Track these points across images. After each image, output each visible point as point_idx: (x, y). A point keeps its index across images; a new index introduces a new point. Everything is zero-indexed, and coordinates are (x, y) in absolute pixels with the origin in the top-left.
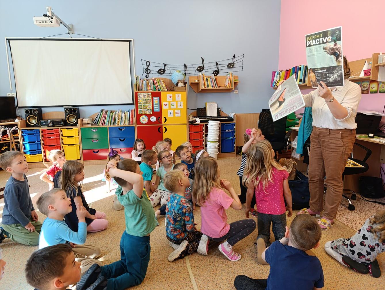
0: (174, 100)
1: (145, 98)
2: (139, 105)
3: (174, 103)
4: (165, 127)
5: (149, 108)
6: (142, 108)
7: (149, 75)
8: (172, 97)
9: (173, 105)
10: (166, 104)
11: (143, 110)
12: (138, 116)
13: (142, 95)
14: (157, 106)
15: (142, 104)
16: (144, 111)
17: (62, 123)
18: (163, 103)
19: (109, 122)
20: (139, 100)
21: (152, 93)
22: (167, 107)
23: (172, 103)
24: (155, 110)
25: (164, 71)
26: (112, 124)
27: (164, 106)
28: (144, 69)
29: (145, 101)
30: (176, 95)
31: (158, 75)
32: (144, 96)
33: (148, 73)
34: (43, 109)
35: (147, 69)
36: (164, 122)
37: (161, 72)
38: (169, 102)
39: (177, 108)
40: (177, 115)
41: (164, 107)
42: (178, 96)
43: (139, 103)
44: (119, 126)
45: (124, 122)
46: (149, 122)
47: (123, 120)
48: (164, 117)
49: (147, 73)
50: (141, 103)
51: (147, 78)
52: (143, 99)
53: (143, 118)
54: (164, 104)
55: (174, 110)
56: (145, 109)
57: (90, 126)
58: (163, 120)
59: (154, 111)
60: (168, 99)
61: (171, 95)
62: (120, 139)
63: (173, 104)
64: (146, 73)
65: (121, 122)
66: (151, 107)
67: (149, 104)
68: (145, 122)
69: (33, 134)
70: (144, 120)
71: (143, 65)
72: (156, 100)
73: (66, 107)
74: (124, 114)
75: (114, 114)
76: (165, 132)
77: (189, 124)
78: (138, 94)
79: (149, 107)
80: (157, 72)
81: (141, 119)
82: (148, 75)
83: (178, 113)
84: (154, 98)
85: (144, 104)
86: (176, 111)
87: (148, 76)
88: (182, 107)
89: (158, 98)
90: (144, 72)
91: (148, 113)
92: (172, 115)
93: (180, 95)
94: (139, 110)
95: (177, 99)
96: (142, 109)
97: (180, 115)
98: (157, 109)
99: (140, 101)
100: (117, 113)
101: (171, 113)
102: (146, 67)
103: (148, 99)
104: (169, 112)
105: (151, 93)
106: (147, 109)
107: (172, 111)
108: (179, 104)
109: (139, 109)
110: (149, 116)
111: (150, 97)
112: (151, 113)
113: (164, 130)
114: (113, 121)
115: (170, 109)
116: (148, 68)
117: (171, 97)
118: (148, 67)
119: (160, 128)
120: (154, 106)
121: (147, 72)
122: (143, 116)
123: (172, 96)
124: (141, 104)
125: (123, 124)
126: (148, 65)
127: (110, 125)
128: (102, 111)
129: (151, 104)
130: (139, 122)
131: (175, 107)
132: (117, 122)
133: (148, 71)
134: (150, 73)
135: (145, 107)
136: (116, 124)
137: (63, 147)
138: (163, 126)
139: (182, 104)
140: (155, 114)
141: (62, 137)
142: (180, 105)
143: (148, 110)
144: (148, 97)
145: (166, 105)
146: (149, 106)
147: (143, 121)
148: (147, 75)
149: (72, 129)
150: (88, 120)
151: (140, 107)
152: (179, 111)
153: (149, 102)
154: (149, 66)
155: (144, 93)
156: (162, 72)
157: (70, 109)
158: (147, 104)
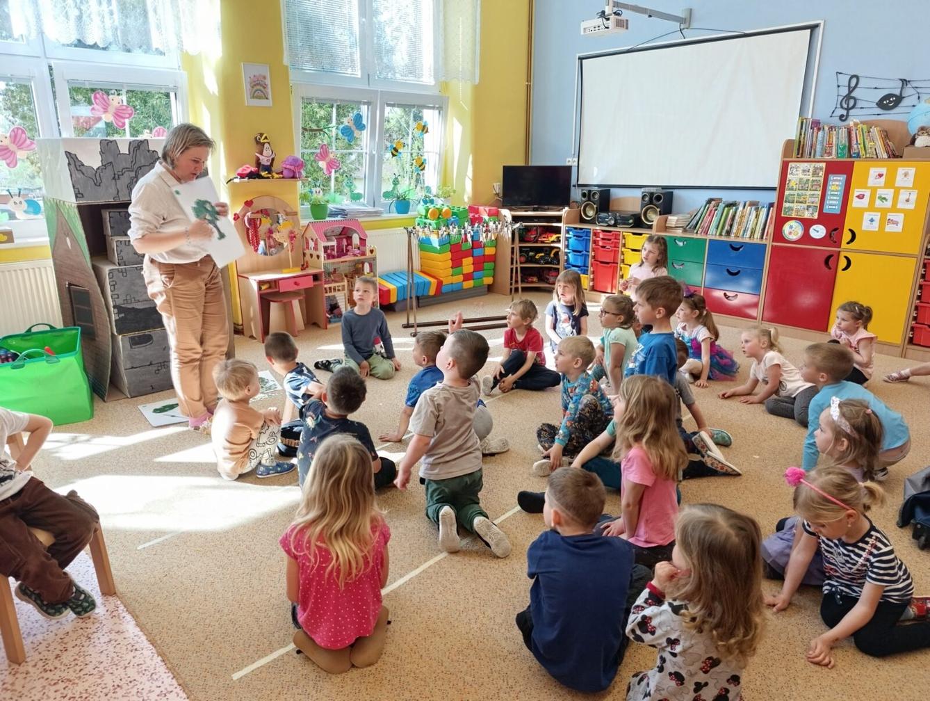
0: (890, 184)
1: (805, 178)
2: (787, 193)
3: (889, 193)
4: (846, 257)
5: (813, 203)
6: (793, 202)
7: (852, 112)
8: (884, 177)
9: (885, 199)
10: (864, 195)
11: (795, 206)
12: (780, 221)
13: (800, 170)
14: (835, 198)
15: (796, 193)
16: (798, 210)
17: (631, 221)
18: (855, 192)
19: (717, 228)
20: (790, 180)
21: (828, 163)
22: (864, 203)
23: (880, 192)
24: (826, 209)
25: (899, 99)
26: (723, 234)
27: (856, 200)
28: (841, 98)
29: (803, 185)
30: (901, 171)
31: (879, 111)
32: (804, 171)
33: (848, 109)
34: (612, 190)
35: (848, 97)
36: (848, 243)
37: (889, 102)
38: (874, 190)
39: (894, 209)
40: (889, 228)
41: (855, 203)
42: (906, 175)
43: (789, 190)
44: (740, 240)
45: (753, 232)
46: (806, 238)
47: (750, 227)
48: (851, 230)
49: (845, 109)
50: (792, 189)
51: (844, 121)
52: (801, 179)
53: (791, 227)
54: (856, 194)
55: (884, 212)
56: (802, 204)
57: (679, 233)
58: (847, 236)
59: (824, 211)
60: (872, 181)
61: (883, 170)
62: (728, 271)
63: (883, 196)
64: (842, 107)
65: (745, 231)
66: (818, 201)
67: (813, 192)
68: (794, 237)
69: (581, 237)
70: (793, 231)
71: (839, 86)
72: (837, 182)
73: (647, 190)
74: (754, 213)
75: (731, 212)
76: (844, 270)
77: (926, 257)
78: (791, 165)
79: (813, 199)
80: (874, 105)
81: (786, 229)
82: (848, 113)
83: (897, 223)
84: (831, 177)
85: (800, 192)
86: (890, 216)
87: (847, 115)
88: (911, 206)
89: (842, 178)
90: (839, 106)
91: (807, 215)
92: (875, 227)
93: (912, 171)
94: (786, 205)
95: (900, 181)
96: (791, 205)
97: (899, 228)
98: (833, 206)
99: (792, 184)
100: (741, 208)
101: (872, 220)
102: (845, 91)
103: (814, 179)
104: (867, 216)
105: (823, 165)
106: (805, 206)
107: (877, 216)
108: (903, 196)
109: (784, 204)
110: (807, 224)
111: (822, 174)
112: (816, 216)
113: (843, 263)
114: (727, 227)
115: (871, 207)
116: (853, 94)
117: (881, 176)
118: (850, 92)
119: (831, 256)
120: (828, 197)
121: (845, 106)
122: (793, 223)
123: (885, 174)
124: (792, 192)
125: (748, 236)
126: (853, 84)
127: (721, 234)
128: (709, 201)
129: (820, 193)
130: (778, 235)
131: (888, 204)
132: (734, 230)
133: (849, 102)
134: (853, 107)
135: (802, 199)
136: (733, 235)
137: (621, 268)
138: (843, 254)
139: (913, 197)
140: (824, 219)
141: (623, 249)
142: (907, 201)
143: (809, 207)
144: (815, 173)
145: (861, 197)
146: (813, 197)
147: (790, 233)
148: (844, 112)
149: (641, 234)
150: (677, 220)
151: (790, 199)
152: (900, 218)
153: (814, 188)
154: (857, 90)
155: (806, 164)
156: (891, 102)
157: (652, 194)
158: (809, 193)
